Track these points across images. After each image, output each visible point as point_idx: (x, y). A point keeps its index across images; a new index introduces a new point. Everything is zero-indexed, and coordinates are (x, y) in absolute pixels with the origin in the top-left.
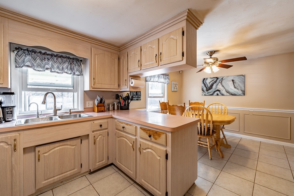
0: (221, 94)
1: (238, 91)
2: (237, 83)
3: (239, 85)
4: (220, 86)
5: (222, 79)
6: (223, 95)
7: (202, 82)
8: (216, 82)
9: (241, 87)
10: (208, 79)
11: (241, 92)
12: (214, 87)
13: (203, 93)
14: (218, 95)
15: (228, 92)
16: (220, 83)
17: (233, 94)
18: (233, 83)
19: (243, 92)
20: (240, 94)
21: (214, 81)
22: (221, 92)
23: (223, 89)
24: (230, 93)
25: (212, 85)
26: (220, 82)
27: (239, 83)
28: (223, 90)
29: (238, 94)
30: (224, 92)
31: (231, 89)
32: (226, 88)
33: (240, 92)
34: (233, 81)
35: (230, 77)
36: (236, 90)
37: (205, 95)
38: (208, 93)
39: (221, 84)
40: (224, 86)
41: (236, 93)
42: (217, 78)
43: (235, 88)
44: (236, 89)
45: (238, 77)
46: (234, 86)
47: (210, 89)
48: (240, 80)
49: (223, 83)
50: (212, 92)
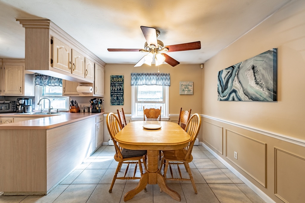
0: (237, 97)
1: (262, 90)
2: (260, 73)
3: (263, 75)
4: (237, 82)
5: (239, 67)
6: (240, 100)
7: (217, 78)
8: (231, 75)
9: (267, 82)
10: (223, 71)
11: (267, 93)
12: (230, 86)
13: (219, 96)
14: (233, 100)
15: (246, 94)
16: (236, 77)
17: (254, 97)
18: (254, 73)
19: (270, 93)
20: (265, 97)
21: (229, 73)
22: (237, 94)
23: (239, 88)
24: (249, 96)
25: (227, 82)
26: (237, 74)
27: (263, 72)
28: (240, 91)
29: (262, 99)
30: (241, 94)
31: (251, 87)
32: (244, 86)
33: (265, 94)
34: (253, 68)
35: (249, 62)
36: (257, 88)
37: (221, 100)
38: (223, 97)
39: (238, 78)
40: (241, 81)
41: (258, 96)
42: (233, 67)
43: (257, 83)
44: (258, 86)
45: (261, 59)
46: (255, 79)
47: (225, 89)
48: (265, 65)
49: (240, 76)
50: (228, 95)
